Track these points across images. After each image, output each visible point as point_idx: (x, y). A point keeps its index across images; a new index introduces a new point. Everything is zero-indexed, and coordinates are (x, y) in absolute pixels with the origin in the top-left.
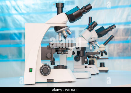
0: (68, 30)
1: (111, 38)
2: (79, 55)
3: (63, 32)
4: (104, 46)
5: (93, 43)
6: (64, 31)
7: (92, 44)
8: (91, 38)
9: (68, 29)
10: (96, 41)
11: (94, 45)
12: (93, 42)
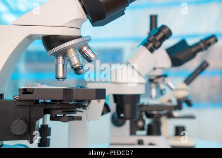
0: (85, 48)
1: (203, 67)
2: (122, 115)
3: (69, 52)
4: (184, 86)
5: (160, 80)
6: (71, 50)
7: (156, 83)
8: (155, 69)
9: (86, 45)
10: (165, 76)
11: (162, 86)
12: (159, 77)
